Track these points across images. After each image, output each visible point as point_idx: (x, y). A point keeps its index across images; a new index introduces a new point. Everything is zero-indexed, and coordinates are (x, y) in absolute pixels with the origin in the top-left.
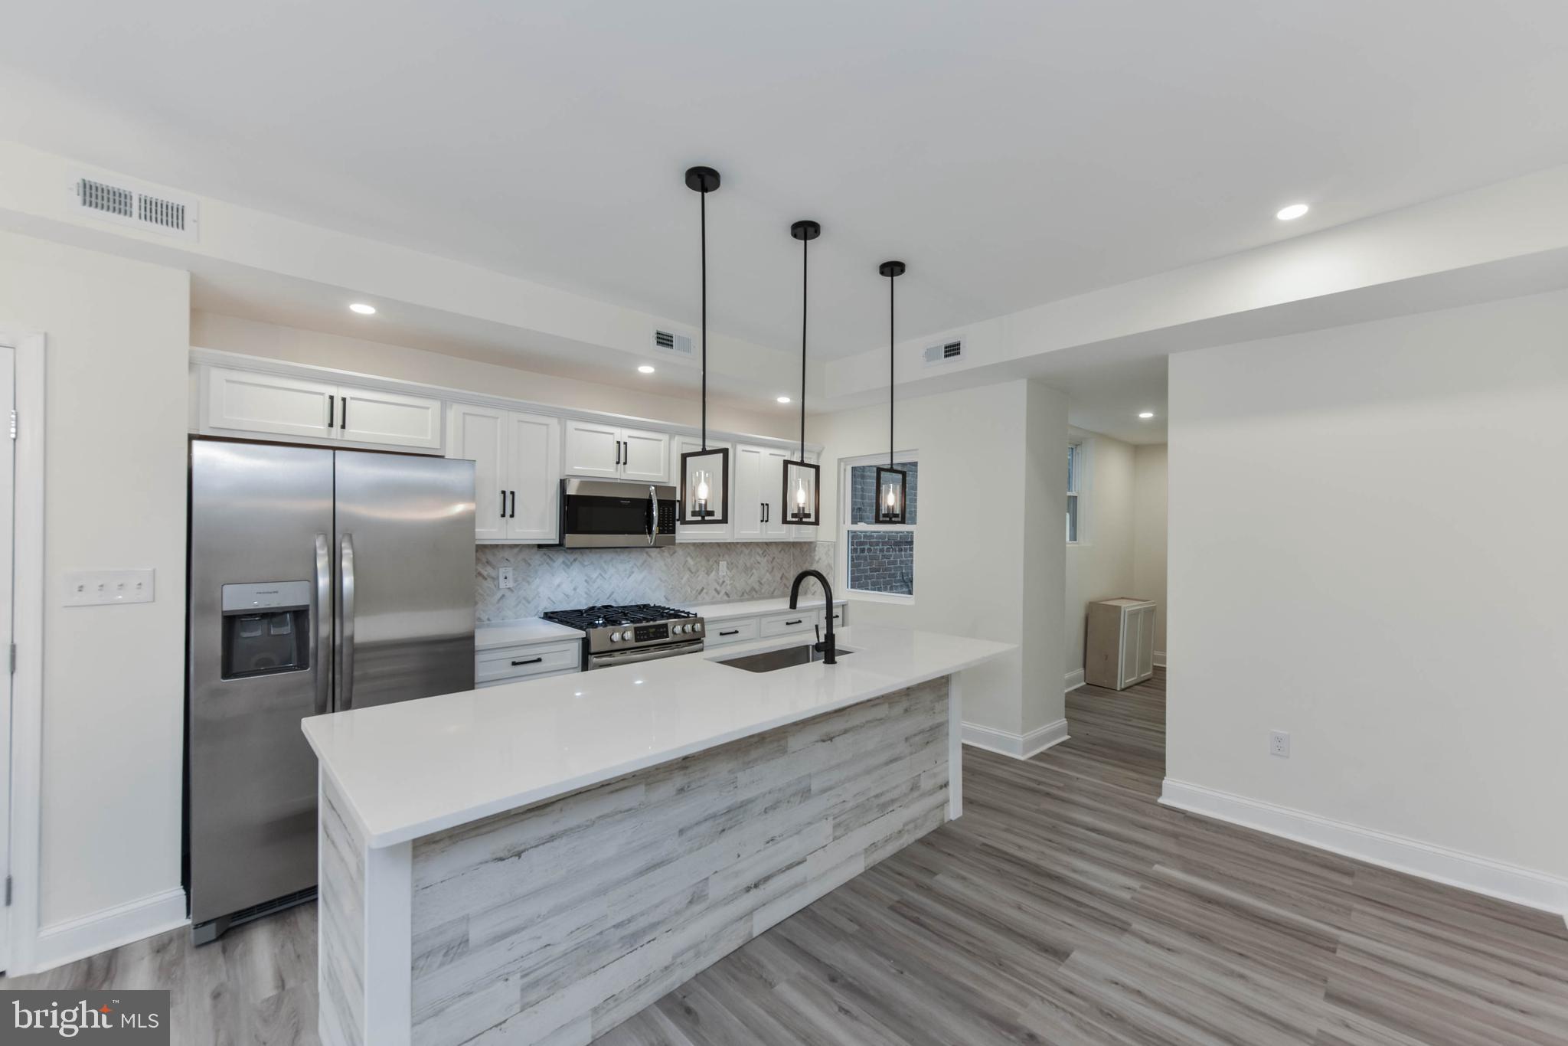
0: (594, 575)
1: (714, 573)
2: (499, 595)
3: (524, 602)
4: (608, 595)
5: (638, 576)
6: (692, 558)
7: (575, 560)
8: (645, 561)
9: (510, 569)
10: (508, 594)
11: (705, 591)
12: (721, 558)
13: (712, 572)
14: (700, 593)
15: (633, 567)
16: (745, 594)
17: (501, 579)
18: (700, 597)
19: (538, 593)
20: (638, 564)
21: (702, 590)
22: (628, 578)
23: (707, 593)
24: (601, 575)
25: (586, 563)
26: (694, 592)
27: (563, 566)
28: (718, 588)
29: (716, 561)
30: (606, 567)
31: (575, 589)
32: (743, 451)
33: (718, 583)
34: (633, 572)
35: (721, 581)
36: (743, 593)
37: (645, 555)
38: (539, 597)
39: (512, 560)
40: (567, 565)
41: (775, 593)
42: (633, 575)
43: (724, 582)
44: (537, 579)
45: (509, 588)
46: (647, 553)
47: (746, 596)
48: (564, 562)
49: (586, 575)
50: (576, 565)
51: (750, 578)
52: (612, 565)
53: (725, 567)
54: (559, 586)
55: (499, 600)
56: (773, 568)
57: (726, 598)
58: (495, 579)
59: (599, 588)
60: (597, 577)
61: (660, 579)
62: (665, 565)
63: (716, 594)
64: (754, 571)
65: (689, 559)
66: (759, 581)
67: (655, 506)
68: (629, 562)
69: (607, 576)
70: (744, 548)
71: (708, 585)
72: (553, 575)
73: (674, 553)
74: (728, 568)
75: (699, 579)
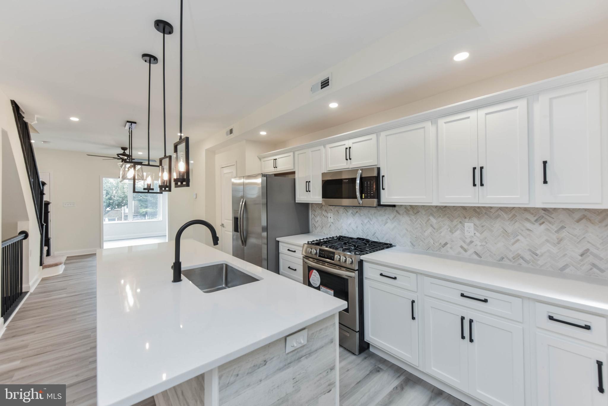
0: (366, 221)
1: (458, 232)
2: (329, 225)
3: (337, 229)
4: (373, 234)
5: (390, 225)
6: (434, 217)
7: (357, 212)
8: (395, 216)
9: (332, 214)
10: (332, 225)
11: (448, 245)
12: (467, 220)
13: (455, 231)
14: (443, 247)
15: (387, 219)
16: (505, 259)
17: (329, 218)
18: (443, 249)
19: (342, 226)
20: (391, 218)
21: (446, 244)
22: (384, 225)
23: (451, 248)
24: (369, 222)
25: (362, 214)
26: (437, 244)
27: (352, 215)
28: (465, 246)
29: (460, 222)
30: (371, 217)
31: (357, 227)
32: (445, 123)
33: (464, 242)
34: (387, 222)
35: (468, 241)
36: (503, 258)
37: (395, 212)
38: (343, 228)
39: (333, 210)
40: (354, 215)
41: (567, 271)
42: (387, 225)
43: (471, 242)
44: (341, 220)
45: (332, 222)
46: (397, 211)
47: (506, 262)
48: (352, 213)
49: (362, 220)
50: (357, 214)
51: (513, 244)
52: (375, 216)
53: (472, 229)
54: (350, 224)
55: (329, 227)
56: (560, 241)
57: (475, 257)
58: (328, 218)
59: (368, 228)
60: (367, 222)
61: (407, 230)
62: (410, 220)
63: (462, 251)
64: (519, 237)
65: (431, 218)
66: (530, 250)
67: (358, 181)
68: (385, 215)
69: (372, 223)
70: (501, 213)
71: (453, 241)
72: (348, 219)
73: (418, 212)
74: (475, 229)
75: (442, 234)
